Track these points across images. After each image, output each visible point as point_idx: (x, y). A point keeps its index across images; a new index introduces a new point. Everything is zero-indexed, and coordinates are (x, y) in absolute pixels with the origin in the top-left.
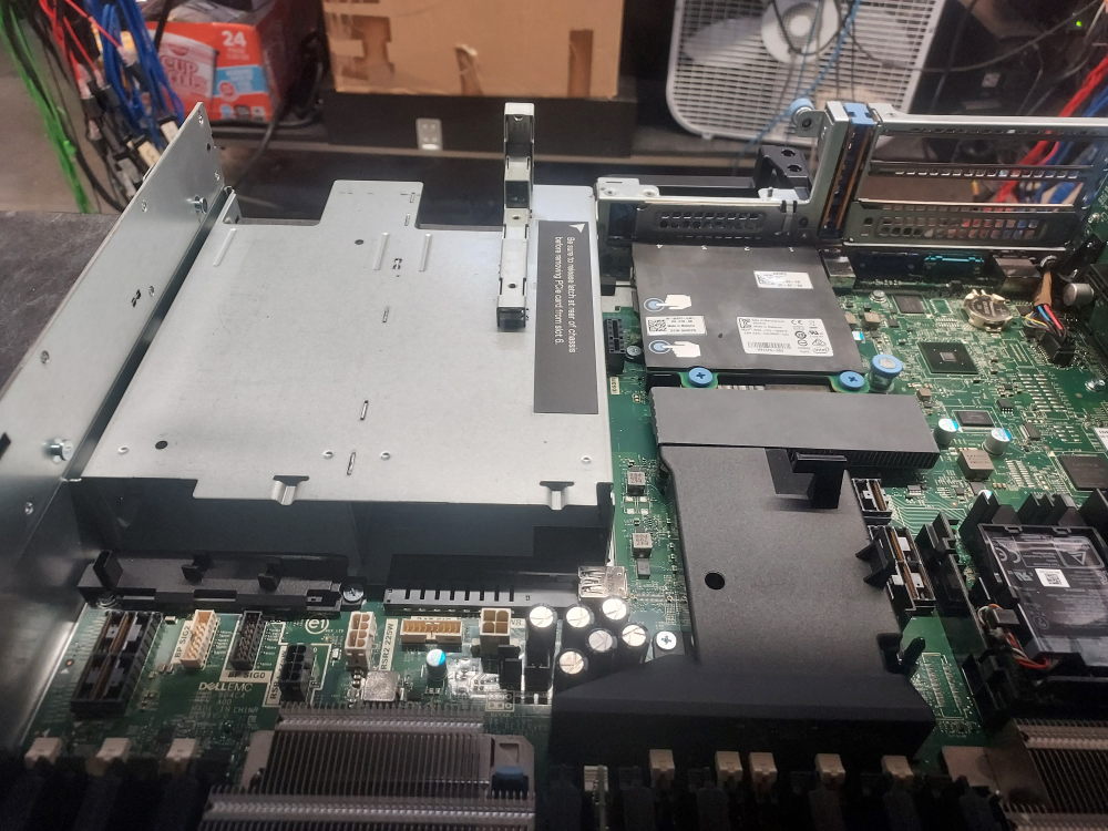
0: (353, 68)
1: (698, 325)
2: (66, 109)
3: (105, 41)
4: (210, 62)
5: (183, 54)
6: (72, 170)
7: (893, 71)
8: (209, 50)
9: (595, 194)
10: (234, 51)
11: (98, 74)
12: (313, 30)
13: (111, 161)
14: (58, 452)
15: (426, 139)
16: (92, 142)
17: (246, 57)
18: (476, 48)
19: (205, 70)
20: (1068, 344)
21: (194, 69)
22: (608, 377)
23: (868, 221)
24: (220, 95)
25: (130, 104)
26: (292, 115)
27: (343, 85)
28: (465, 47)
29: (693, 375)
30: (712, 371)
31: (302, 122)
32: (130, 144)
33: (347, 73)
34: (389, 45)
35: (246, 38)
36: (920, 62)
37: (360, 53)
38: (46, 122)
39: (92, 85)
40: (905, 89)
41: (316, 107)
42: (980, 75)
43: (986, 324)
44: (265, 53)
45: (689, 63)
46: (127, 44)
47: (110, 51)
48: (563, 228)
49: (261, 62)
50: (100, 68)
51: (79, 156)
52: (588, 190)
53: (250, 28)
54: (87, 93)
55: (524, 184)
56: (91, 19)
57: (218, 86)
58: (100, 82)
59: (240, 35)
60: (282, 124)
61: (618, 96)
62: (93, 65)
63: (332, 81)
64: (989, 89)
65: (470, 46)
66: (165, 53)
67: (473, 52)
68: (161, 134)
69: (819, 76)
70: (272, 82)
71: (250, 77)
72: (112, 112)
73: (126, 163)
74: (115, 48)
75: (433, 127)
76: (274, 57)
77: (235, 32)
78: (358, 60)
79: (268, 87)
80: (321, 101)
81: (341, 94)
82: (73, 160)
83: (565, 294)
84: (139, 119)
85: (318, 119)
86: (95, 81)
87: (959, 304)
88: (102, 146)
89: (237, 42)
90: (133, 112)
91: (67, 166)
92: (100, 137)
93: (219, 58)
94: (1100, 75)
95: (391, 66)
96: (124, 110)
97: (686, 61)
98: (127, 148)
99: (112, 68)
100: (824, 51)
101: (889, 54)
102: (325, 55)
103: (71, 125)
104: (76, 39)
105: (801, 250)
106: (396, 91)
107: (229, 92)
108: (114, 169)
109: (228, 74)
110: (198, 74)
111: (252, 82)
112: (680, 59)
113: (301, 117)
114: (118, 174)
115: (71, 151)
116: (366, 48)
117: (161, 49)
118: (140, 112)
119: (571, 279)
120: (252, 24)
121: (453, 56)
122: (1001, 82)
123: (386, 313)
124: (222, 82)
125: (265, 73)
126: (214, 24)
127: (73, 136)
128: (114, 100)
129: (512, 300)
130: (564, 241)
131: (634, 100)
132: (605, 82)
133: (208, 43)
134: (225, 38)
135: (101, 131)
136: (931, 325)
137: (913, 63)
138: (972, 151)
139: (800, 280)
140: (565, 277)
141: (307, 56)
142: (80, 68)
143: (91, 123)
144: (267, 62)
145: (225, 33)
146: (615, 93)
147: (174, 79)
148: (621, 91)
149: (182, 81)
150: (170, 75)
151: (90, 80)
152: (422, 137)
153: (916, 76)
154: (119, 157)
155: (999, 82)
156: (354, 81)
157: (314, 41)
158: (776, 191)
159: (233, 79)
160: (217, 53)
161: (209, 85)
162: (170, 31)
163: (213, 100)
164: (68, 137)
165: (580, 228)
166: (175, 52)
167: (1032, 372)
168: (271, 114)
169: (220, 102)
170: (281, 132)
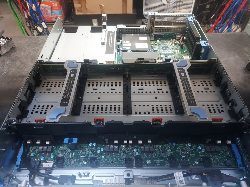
0: (79, 10)
1: (130, 45)
2: (22, 21)
3: (30, 6)
4: (50, 10)
5: (45, 8)
6: (24, 33)
7: (188, 5)
8: (50, 7)
9: (116, 27)
10: (55, 7)
11: (29, 13)
12: (71, 2)
13: (32, 31)
14: (47, 59)
15: (94, 24)
16: (28, 27)
17: (58, 8)
18: (104, 4)
19: (49, 11)
20: (182, 45)
21: (47, 11)
22: (117, 52)
23: (156, 30)
24: (53, 16)
25: (35, 19)
26: (67, 20)
27: (77, 13)
28: (101, 4)
29: (128, 51)
30: (131, 50)
31: (69, 21)
32: (35, 27)
33: (78, 11)
34: (86, 4)
35: (57, 4)
36: (194, 3)
37: (80, 7)
38: (18, 23)
39: (28, 15)
40: (191, 9)
41: (72, 18)
42: (206, 5)
43: (172, 44)
44: (61, 7)
45: (147, 5)
46: (34, 7)
47: (31, 8)
48: (111, 32)
49: (61, 9)
50: (29, 12)
51: (25, 30)
52: (115, 26)
53: (58, 2)
54: (27, 17)
55: (105, 26)
56: (27, 2)
57: (52, 14)
58: (29, 15)
59: (56, 4)
60: (65, 22)
61: (133, 13)
62: (27, 11)
63: (75, 12)
64: (208, 8)
65: (102, 4)
66: (41, 8)
67: (103, 5)
68: (41, 25)
69: (173, 7)
70: (63, 13)
71: (58, 12)
72: (32, 20)
73: (35, 31)
74: (32, 8)
75: (96, 21)
76: (63, 8)
77: (55, 3)
78: (80, 8)
79: (62, 14)
80: (73, 17)
81: (77, 15)
82: (24, 31)
83: (111, 40)
84: (37, 22)
85: (72, 20)
86: (28, 14)
87: (169, 41)
88: (30, 28)
89: (55, 5)
90: (35, 20)
91: (23, 32)
92: (30, 26)
93: (52, 9)
94: (229, 4)
95: (87, 9)
96: (34, 20)
97: (146, 5)
98: (35, 28)
99: (31, 12)
100: (174, 2)
101: (187, 2)
102: (73, 7)
103: (24, 24)
104: (24, 6)
105: (147, 34)
106: (88, 14)
107: (54, 15)
108: (32, 32)
109: (54, 12)
110: (48, 12)
111: (59, 13)
112: (145, 5)
113: (69, 20)
114: (33, 33)
115: (23, 29)
116: (81, 5)
117: (40, 7)
118: (37, 20)
119: (112, 38)
120: (58, 1)
121: (99, 6)
122: (210, 6)
123: (86, 43)
124: (53, 13)
125: (61, 11)
126: (51, 2)
127: (24, 26)
128: (32, 18)
129: (103, 41)
130: (111, 34)
131: (136, 14)
132: (130, 10)
133: (49, 6)
134: (53, 4)
135: (30, 25)
136: (165, 44)
137: (192, 4)
138: (205, 21)
139: (146, 38)
140: (111, 38)
141: (70, 7)
142: (25, 12)
143: (28, 23)
144: (62, 9)
145: (53, 3)
146: (132, 12)
147: (43, 13)
148: (133, 12)
149: (45, 14)
150: (42, 13)
151: (27, 14)
152: (94, 23)
153: (193, 6)
154: (33, 30)
155: (209, 7)
156: (79, 12)
157: (71, 4)
158: (143, 26)
159: (55, 13)
160: (52, 8)
161: (50, 14)
162: (42, 4)
163: (51, 17)
164: (23, 26)
165: (114, 32)
166: (43, 8)
167: (177, 50)
168: (63, 20)
169: (53, 18)
170: (65, 23)
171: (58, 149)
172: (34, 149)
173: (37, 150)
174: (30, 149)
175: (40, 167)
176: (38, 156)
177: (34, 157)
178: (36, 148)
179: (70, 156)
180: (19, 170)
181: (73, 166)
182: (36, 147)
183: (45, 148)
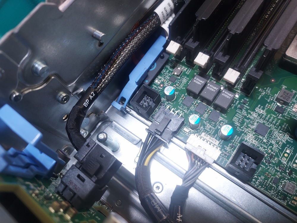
171: (247, 110)
172: (177, 76)
173: (185, 80)
174: (167, 69)
175: (178, 136)
176: (180, 101)
177: (170, 98)
178: (185, 74)
179: (284, 161)
180: (124, 113)
181: (281, 202)
182: (185, 72)
183: (212, 87)
